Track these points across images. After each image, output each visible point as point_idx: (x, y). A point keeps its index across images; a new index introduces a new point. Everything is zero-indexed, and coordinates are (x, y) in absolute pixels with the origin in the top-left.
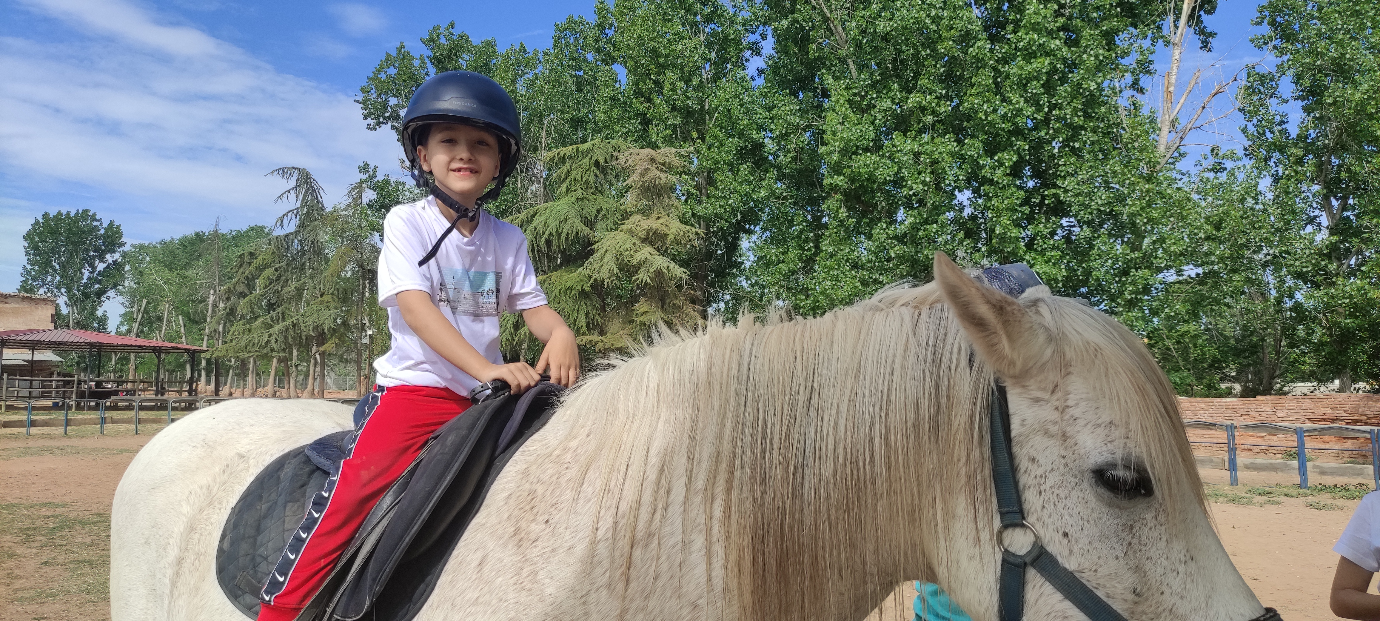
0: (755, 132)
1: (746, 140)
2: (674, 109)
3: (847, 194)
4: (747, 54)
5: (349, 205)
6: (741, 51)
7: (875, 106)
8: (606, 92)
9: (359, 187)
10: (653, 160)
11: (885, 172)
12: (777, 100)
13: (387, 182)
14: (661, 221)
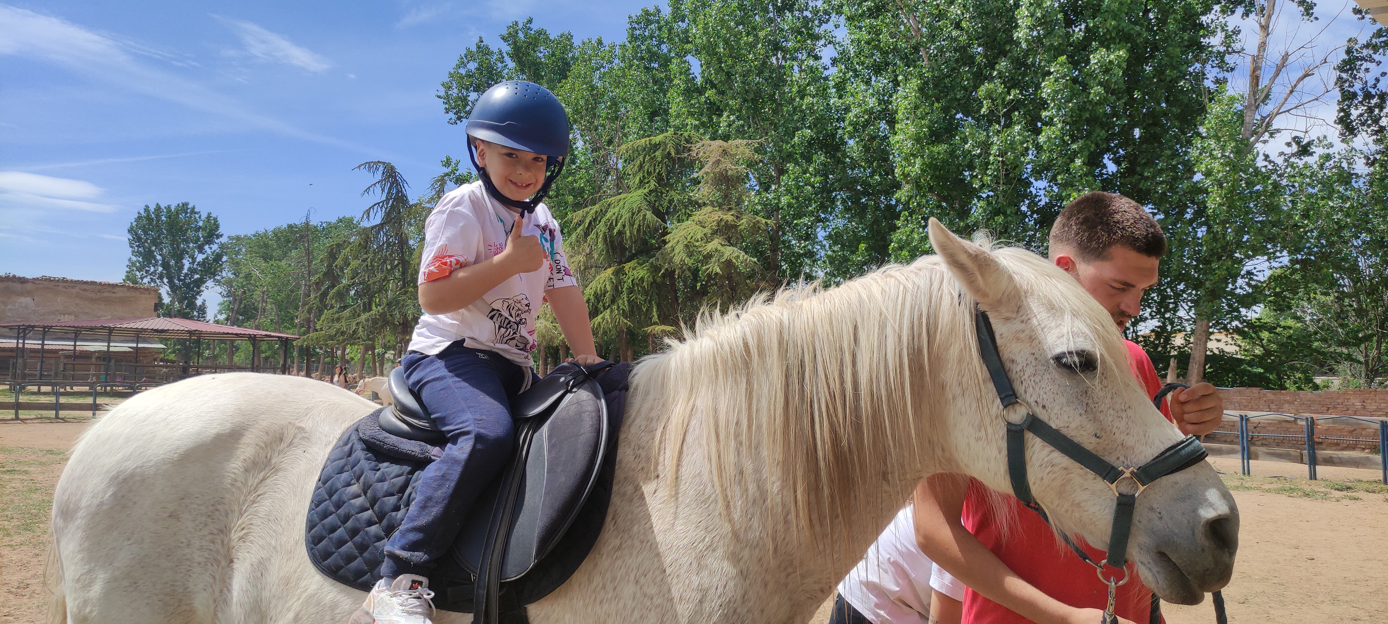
9: (441, 180)
10: (725, 152)
13: (468, 175)
14: (731, 212)
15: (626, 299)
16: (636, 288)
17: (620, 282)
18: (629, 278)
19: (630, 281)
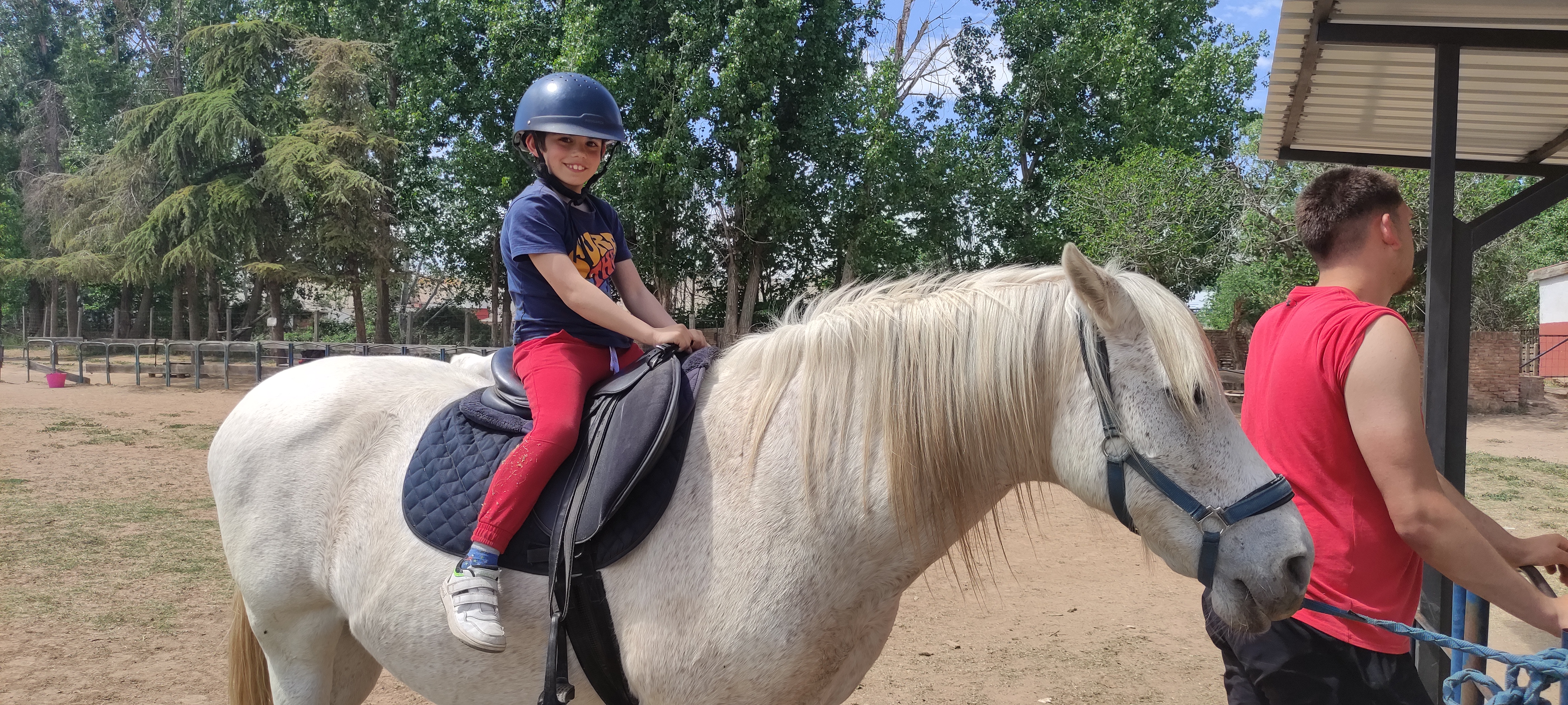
15: (211, 228)
16: (225, 214)
17: (204, 207)
18: (214, 201)
19: (216, 205)
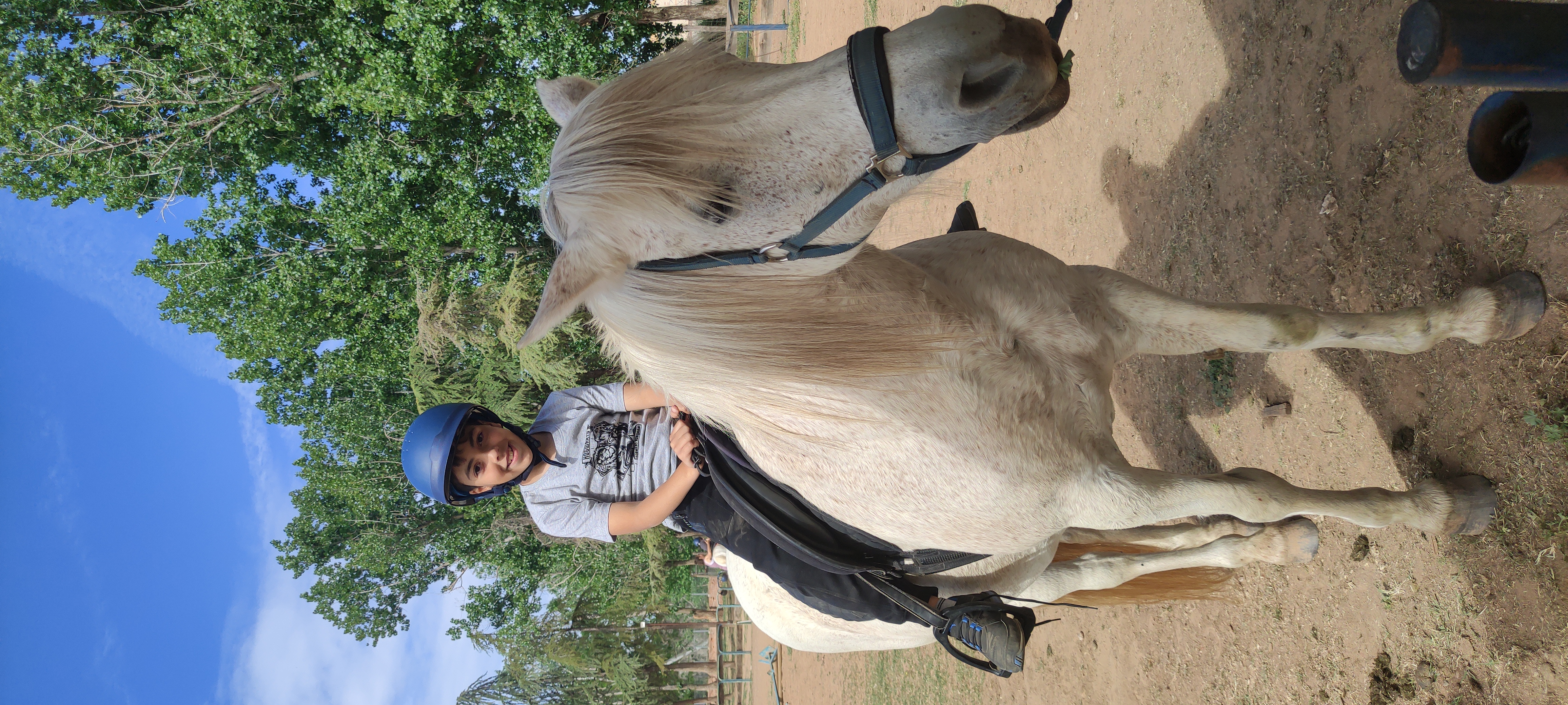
0: (392, 194)
1: (404, 204)
2: (368, 289)
3: (465, 87)
4: (293, 199)
5: (498, 647)
6: (290, 207)
7: (352, 49)
8: (350, 366)
9: (476, 638)
10: (432, 316)
11: (435, 38)
12: (351, 165)
13: (470, 607)
14: (505, 307)
